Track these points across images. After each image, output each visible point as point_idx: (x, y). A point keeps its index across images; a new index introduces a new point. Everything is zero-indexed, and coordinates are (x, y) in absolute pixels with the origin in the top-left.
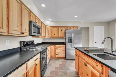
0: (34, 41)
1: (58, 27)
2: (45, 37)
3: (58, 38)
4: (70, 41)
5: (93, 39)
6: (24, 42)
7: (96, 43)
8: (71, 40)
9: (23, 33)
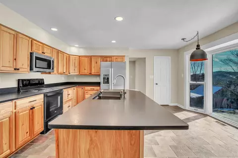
0: (43, 79)
1: (90, 57)
2: (68, 73)
3: (90, 75)
4: (106, 81)
5: (151, 77)
6: (23, 80)
7: (157, 84)
8: (108, 78)
9: (18, 69)
